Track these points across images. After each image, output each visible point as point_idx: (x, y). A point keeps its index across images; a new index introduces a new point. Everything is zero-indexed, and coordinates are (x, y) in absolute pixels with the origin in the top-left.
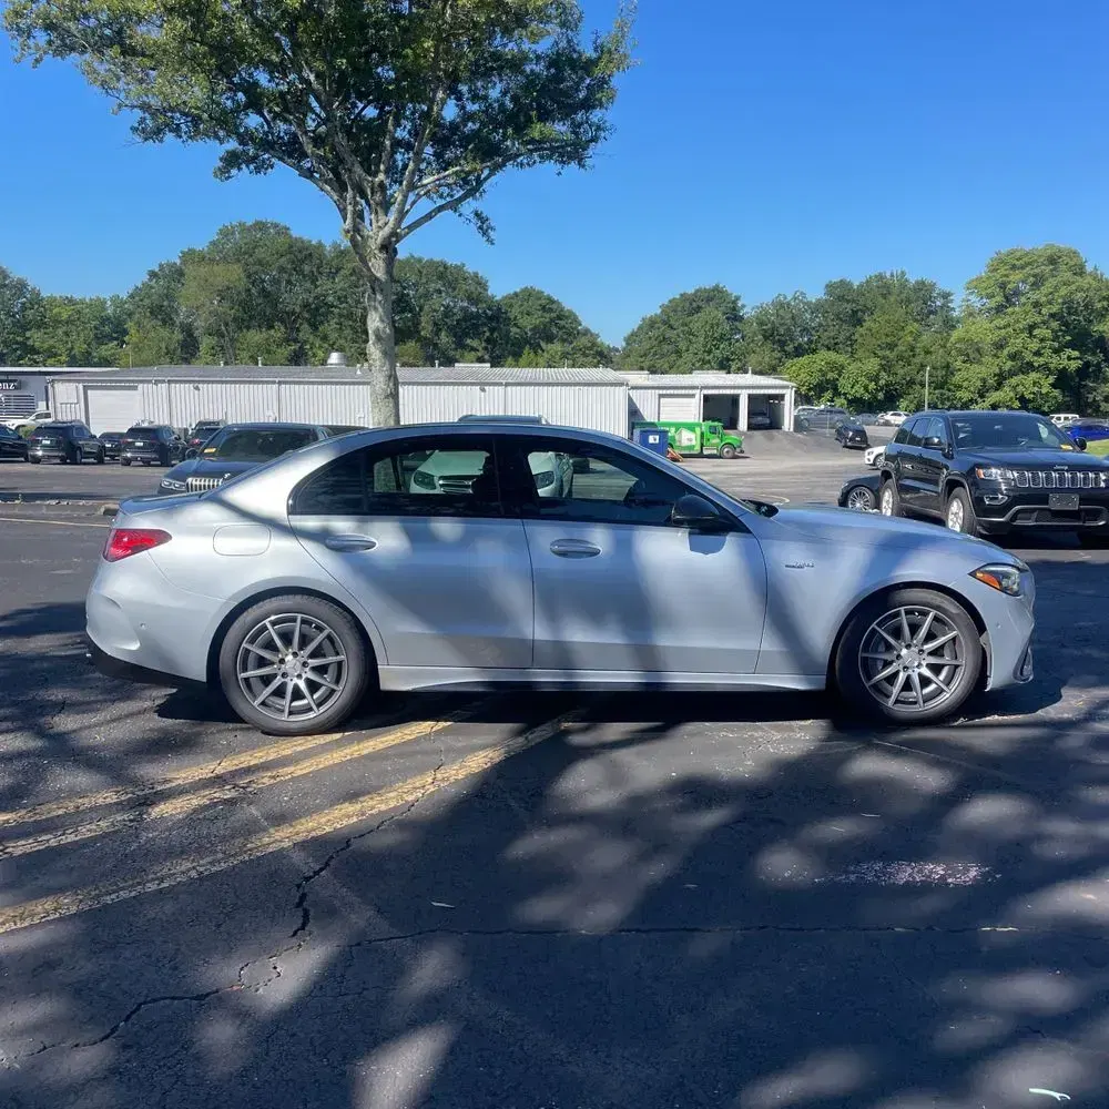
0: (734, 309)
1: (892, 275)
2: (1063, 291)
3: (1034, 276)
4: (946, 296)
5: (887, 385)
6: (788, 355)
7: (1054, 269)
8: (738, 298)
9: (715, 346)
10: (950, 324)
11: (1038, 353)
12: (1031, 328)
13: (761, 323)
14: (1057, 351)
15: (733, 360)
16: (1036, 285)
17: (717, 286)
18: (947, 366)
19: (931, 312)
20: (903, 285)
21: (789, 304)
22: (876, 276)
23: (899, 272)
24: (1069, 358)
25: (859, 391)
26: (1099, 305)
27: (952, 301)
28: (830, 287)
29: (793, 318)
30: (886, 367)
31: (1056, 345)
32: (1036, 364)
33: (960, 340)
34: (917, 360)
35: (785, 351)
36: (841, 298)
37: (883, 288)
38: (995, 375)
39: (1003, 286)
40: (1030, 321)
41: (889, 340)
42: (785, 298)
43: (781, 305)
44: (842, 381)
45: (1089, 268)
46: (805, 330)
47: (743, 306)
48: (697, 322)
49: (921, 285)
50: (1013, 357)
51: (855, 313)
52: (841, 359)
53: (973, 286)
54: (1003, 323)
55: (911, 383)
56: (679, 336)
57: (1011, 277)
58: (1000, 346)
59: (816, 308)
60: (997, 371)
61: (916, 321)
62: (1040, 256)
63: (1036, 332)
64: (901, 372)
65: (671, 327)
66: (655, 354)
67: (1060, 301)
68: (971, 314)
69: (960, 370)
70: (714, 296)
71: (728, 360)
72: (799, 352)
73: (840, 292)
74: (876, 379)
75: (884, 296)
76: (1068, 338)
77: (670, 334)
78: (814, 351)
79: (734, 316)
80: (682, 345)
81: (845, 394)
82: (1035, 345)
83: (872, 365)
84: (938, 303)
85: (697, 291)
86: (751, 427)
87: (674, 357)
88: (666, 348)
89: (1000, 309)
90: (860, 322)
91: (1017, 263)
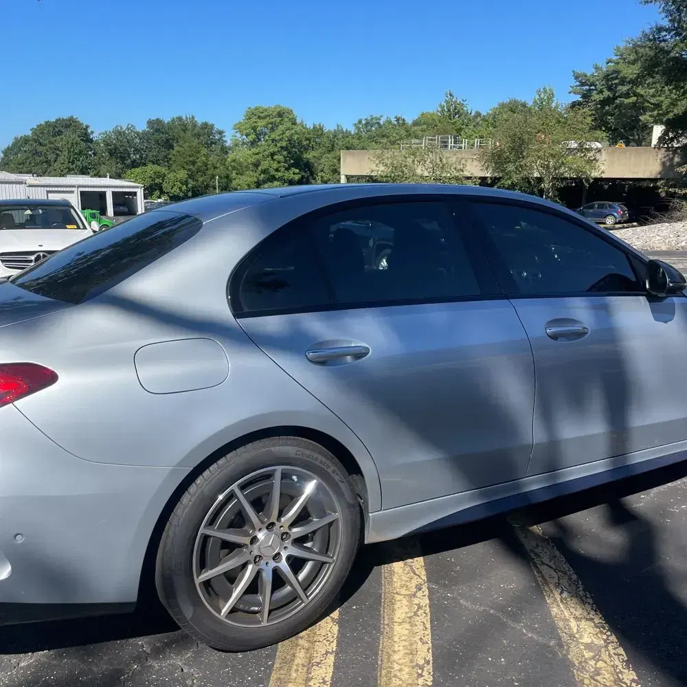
0: (86, 134)
1: (187, 118)
2: (288, 133)
3: (271, 123)
4: (221, 133)
5: (193, 188)
6: (128, 167)
7: (282, 120)
8: (87, 127)
9: (76, 159)
10: (225, 151)
11: (277, 170)
12: (272, 155)
13: (108, 145)
14: (287, 169)
15: (90, 169)
16: (272, 130)
17: (72, 117)
18: (227, 177)
19: (212, 143)
20: (195, 125)
21: (124, 133)
22: (177, 118)
23: (191, 116)
24: (294, 173)
25: (176, 191)
26: (305, 143)
27: (224, 136)
28: (150, 123)
29: (128, 142)
30: (191, 176)
31: (287, 165)
32: (277, 177)
33: (234, 161)
34: (209, 172)
35: (125, 164)
36: (157, 130)
37: (183, 126)
38: (255, 182)
39: (254, 129)
40: (271, 150)
41: (191, 159)
42: (121, 128)
43: (119, 133)
44: (164, 185)
45: (298, 121)
46: (137, 151)
47: (92, 132)
48: (60, 142)
49: (205, 126)
50: (264, 172)
51: (168, 140)
52: (164, 170)
53: (238, 128)
54: (257, 151)
55: (207, 187)
56: (48, 151)
57: (259, 124)
58: (256, 165)
59: (143, 136)
60: (256, 180)
61: (205, 147)
62: (273, 112)
63: (275, 157)
64: (201, 179)
65: (41, 144)
66: (30, 163)
67: (286, 139)
68: (236, 145)
69: (235, 179)
70: (71, 124)
71: (87, 168)
72: (134, 165)
73: (156, 126)
74: (186, 183)
75: (184, 131)
76: (292, 161)
77: (40, 149)
78: (145, 164)
79: (86, 138)
80: (51, 157)
81: (167, 193)
82: (275, 165)
83: (182, 174)
84: (216, 137)
85: (57, 120)
86: (116, 214)
87: (45, 165)
88: (38, 159)
89: (253, 143)
90: (171, 147)
91: (261, 115)
